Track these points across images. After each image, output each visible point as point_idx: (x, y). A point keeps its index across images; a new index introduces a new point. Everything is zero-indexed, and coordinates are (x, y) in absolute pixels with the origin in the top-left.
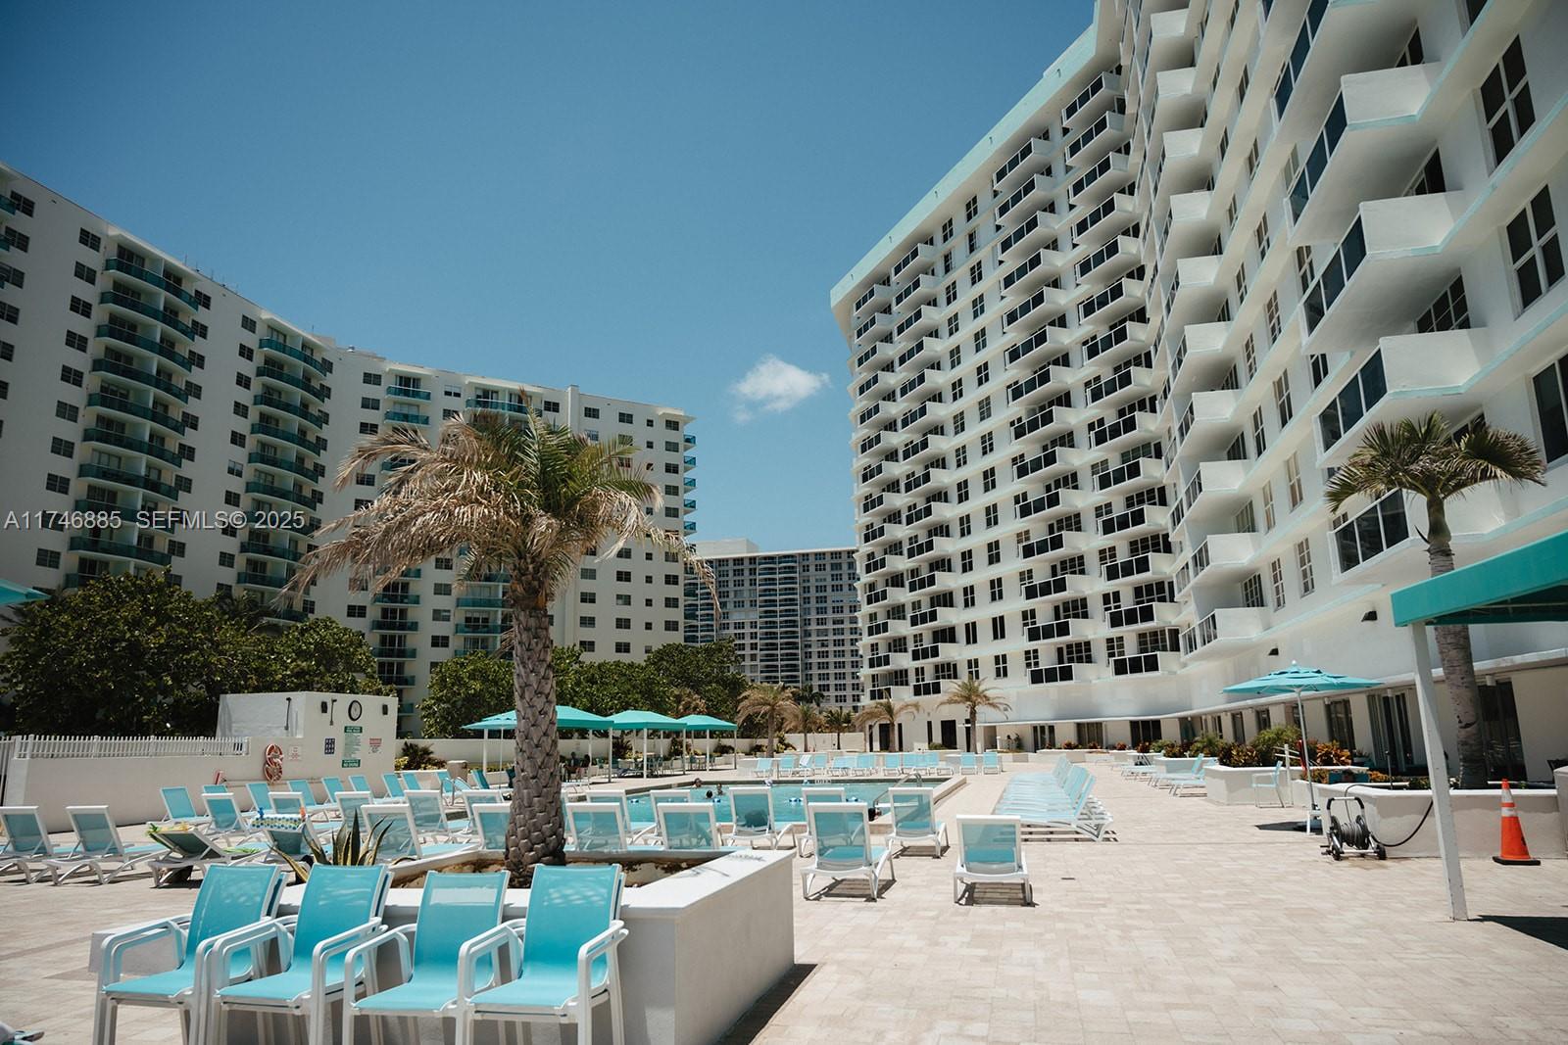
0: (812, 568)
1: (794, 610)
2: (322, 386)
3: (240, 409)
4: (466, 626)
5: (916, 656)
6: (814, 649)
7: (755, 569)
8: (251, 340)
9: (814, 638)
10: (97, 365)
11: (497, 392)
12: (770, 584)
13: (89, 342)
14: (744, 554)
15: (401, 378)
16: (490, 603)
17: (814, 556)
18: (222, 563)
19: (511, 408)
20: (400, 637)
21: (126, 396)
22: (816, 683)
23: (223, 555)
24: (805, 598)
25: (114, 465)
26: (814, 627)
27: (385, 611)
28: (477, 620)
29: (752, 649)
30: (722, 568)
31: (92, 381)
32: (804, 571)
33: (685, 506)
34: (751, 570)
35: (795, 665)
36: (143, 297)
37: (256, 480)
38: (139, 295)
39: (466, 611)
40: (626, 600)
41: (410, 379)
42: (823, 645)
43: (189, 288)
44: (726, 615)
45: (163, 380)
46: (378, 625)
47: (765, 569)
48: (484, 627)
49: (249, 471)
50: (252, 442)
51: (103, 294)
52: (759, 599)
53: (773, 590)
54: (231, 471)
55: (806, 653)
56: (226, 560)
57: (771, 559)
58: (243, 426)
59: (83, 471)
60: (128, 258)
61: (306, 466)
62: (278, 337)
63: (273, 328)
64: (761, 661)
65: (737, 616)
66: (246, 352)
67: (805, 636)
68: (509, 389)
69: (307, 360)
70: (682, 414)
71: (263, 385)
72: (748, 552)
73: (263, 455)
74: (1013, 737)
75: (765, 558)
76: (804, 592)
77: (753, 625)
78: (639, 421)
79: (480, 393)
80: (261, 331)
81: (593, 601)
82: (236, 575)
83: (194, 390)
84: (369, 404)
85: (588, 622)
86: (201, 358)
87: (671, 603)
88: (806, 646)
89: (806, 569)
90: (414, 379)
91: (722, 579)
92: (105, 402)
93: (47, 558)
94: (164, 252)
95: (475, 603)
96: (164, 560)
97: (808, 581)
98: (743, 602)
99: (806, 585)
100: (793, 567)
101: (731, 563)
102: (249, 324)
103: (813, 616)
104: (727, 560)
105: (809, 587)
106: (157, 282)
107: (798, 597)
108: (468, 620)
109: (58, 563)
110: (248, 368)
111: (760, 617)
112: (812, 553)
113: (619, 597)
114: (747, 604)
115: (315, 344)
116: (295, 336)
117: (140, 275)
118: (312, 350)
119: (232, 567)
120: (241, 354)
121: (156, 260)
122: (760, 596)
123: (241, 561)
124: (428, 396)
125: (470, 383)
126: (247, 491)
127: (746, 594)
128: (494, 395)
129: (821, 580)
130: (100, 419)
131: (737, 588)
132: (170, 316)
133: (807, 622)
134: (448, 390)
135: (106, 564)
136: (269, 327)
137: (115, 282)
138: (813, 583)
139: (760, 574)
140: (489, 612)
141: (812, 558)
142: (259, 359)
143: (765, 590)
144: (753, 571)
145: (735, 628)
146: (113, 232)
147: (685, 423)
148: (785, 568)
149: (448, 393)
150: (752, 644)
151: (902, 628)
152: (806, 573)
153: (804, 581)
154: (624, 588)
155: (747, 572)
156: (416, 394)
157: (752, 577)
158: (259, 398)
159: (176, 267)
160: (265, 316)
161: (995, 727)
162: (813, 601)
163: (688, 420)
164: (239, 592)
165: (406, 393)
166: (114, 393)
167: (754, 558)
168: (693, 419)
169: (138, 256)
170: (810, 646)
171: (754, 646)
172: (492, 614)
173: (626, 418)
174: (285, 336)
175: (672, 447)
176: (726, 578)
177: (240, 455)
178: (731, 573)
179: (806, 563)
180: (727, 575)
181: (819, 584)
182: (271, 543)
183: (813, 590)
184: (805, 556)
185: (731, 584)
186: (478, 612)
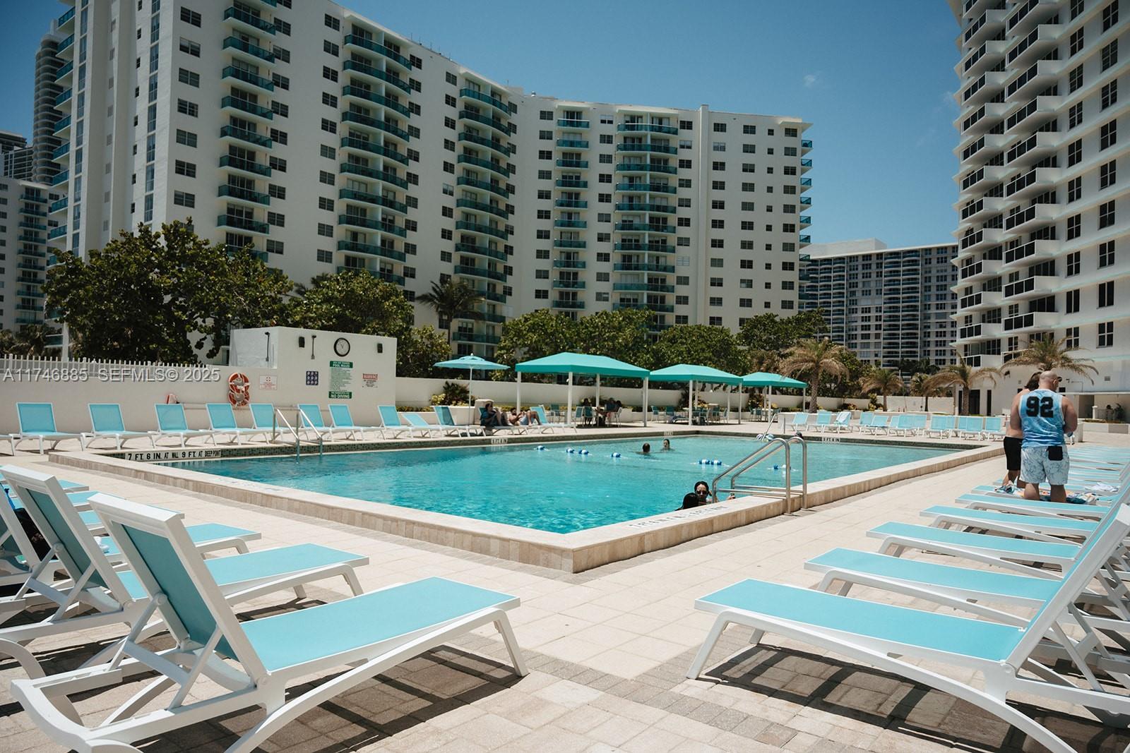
0: (934, 261)
1: (915, 297)
2: (509, 124)
3: (449, 145)
4: (621, 305)
5: (1008, 326)
6: (933, 330)
7: (882, 263)
8: (453, 91)
9: (933, 320)
10: (345, 116)
11: (641, 117)
12: (895, 276)
13: (338, 100)
14: (873, 251)
15: (567, 112)
16: (640, 287)
17: (936, 251)
18: (443, 259)
19: (653, 129)
20: (573, 313)
21: (367, 139)
22: (933, 358)
23: (443, 253)
24: (926, 287)
25: (363, 190)
26: (933, 311)
27: (561, 294)
28: (629, 300)
29: (876, 329)
30: (852, 264)
31: (343, 128)
32: (926, 263)
33: (801, 202)
34: (877, 264)
35: (915, 343)
36: (373, 63)
37: (464, 198)
38: (370, 62)
39: (621, 294)
40: (749, 283)
41: (574, 112)
42: (941, 326)
43: (405, 54)
44: (854, 302)
45: (390, 125)
46: (557, 304)
47: (890, 263)
48: (634, 305)
49: (458, 191)
50: (459, 168)
51: (345, 63)
52: (884, 288)
53: (897, 280)
54: (445, 192)
55: (925, 333)
56: (446, 256)
57: (896, 254)
58: (451, 157)
59: (342, 194)
60: (360, 34)
61: (500, 186)
62: (473, 87)
63: (470, 81)
64: (884, 339)
65: (864, 302)
66: (450, 101)
67: (925, 319)
68: (651, 114)
69: (494, 103)
70: (800, 121)
71: (465, 125)
72: (876, 249)
73: (468, 179)
74: (1114, 407)
75: (891, 254)
76: (926, 282)
77: (879, 309)
78: (761, 131)
79: (628, 119)
80: (461, 84)
81: (720, 285)
82: (453, 267)
83: (415, 132)
84: (545, 135)
85: (716, 301)
86: (418, 107)
87: (787, 285)
88: (925, 327)
89: (928, 261)
90: (577, 113)
91: (852, 272)
92: (351, 144)
93: (324, 256)
94: (385, 27)
95: (626, 287)
96: (401, 257)
97: (930, 272)
98: (870, 291)
99: (928, 275)
100: (916, 261)
101: (860, 259)
102: (451, 78)
103: (933, 302)
104: (857, 256)
105: (930, 277)
106: (380, 50)
107: (919, 285)
108: (622, 300)
109: (331, 259)
110: (453, 113)
111: (885, 303)
112: (934, 248)
113: (742, 281)
114: (873, 293)
115: (501, 90)
116: (486, 85)
117: (370, 46)
118: (500, 96)
119: (450, 261)
120: (447, 102)
121: (379, 33)
122: (885, 285)
123: (456, 258)
124: (587, 125)
125: (619, 111)
126: (458, 206)
127: (873, 284)
128: (640, 120)
129: (942, 271)
130: (351, 156)
131: (865, 280)
132: (392, 76)
133: (927, 307)
134: (603, 118)
135: (363, 260)
136: (467, 80)
137: (352, 54)
138: (934, 273)
139: (885, 267)
140: (637, 294)
141: (934, 253)
142: (460, 106)
143: (890, 281)
144: (879, 265)
145: (863, 312)
146: (347, 14)
147: (803, 131)
148: (909, 261)
149: (603, 122)
150: (876, 325)
151: (997, 299)
152: (928, 266)
153: (926, 272)
154: (747, 274)
155: (874, 267)
156: (579, 124)
157: (879, 270)
158: (463, 136)
159: (393, 37)
160: (462, 71)
161: (1093, 396)
162: (934, 289)
163: (805, 127)
164: (455, 279)
165: (572, 124)
166: (358, 137)
167: (881, 254)
168: (811, 125)
169: (367, 32)
170: (929, 327)
171: (878, 327)
172: (640, 295)
173: (749, 130)
174: (479, 86)
175: (790, 152)
176: (855, 272)
177: (450, 179)
178: (860, 267)
179: (928, 257)
180: (857, 269)
181: (940, 274)
182: (477, 244)
183: (934, 280)
184: (928, 251)
185: (860, 276)
186: (629, 294)
